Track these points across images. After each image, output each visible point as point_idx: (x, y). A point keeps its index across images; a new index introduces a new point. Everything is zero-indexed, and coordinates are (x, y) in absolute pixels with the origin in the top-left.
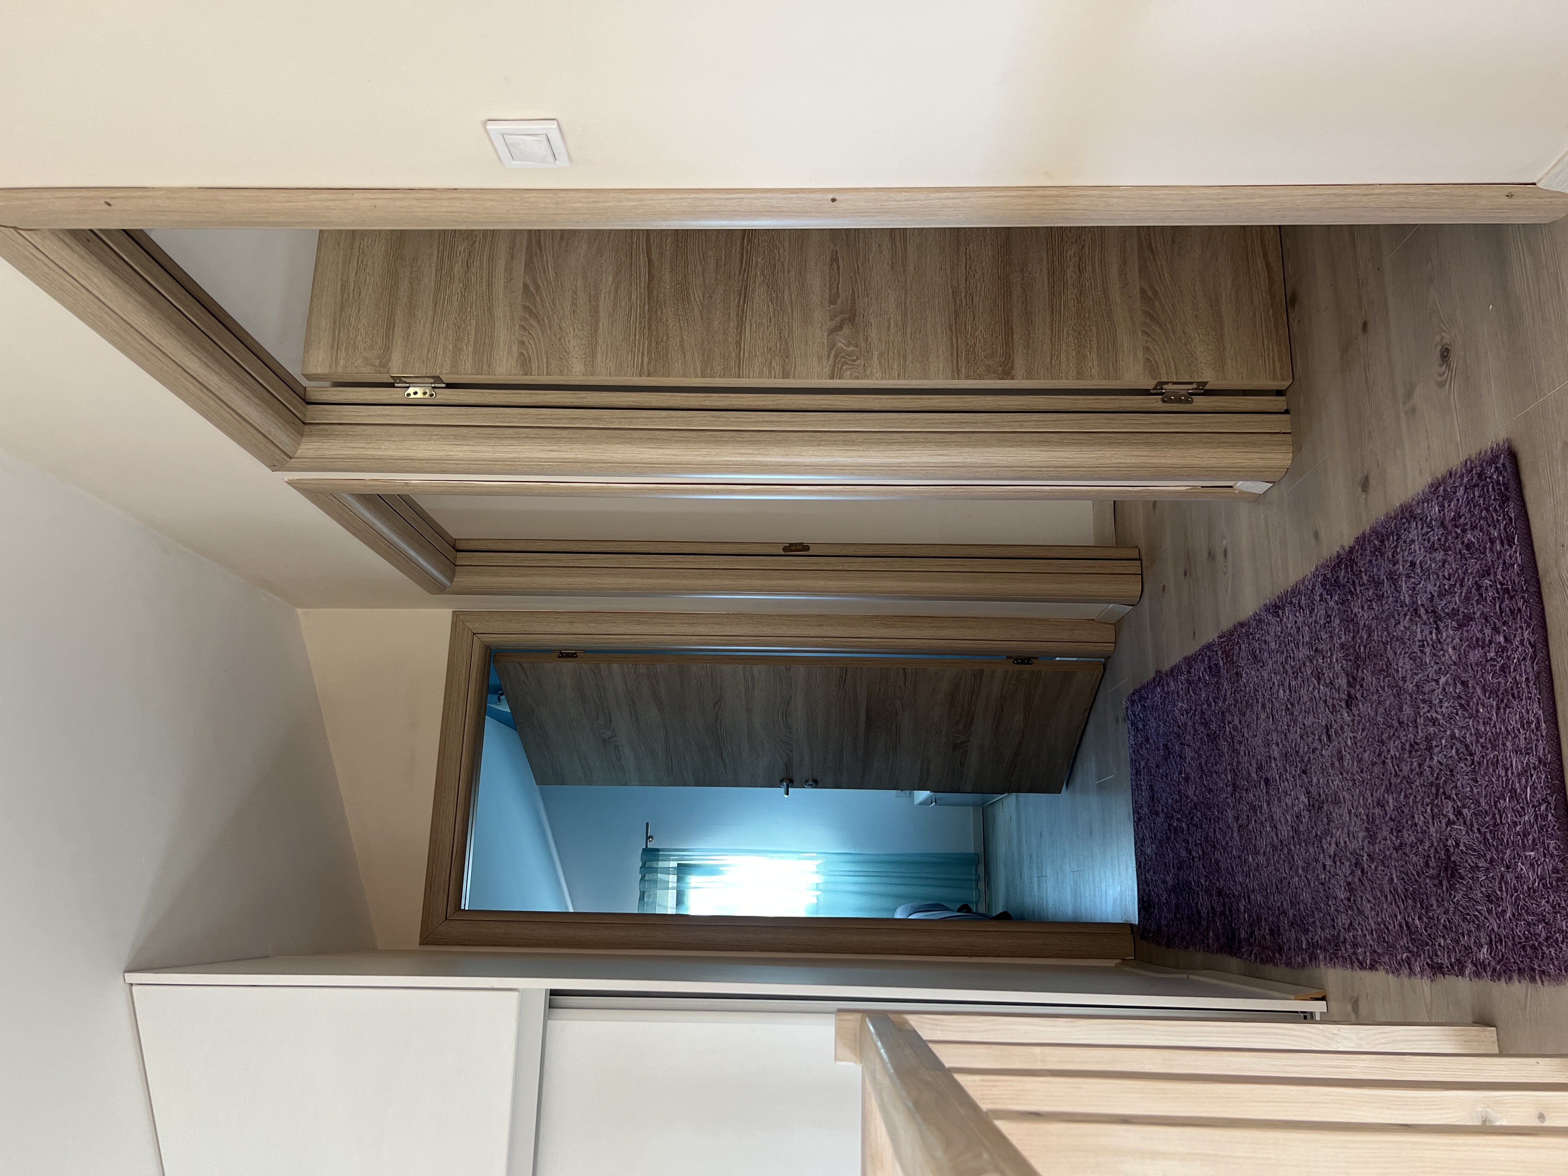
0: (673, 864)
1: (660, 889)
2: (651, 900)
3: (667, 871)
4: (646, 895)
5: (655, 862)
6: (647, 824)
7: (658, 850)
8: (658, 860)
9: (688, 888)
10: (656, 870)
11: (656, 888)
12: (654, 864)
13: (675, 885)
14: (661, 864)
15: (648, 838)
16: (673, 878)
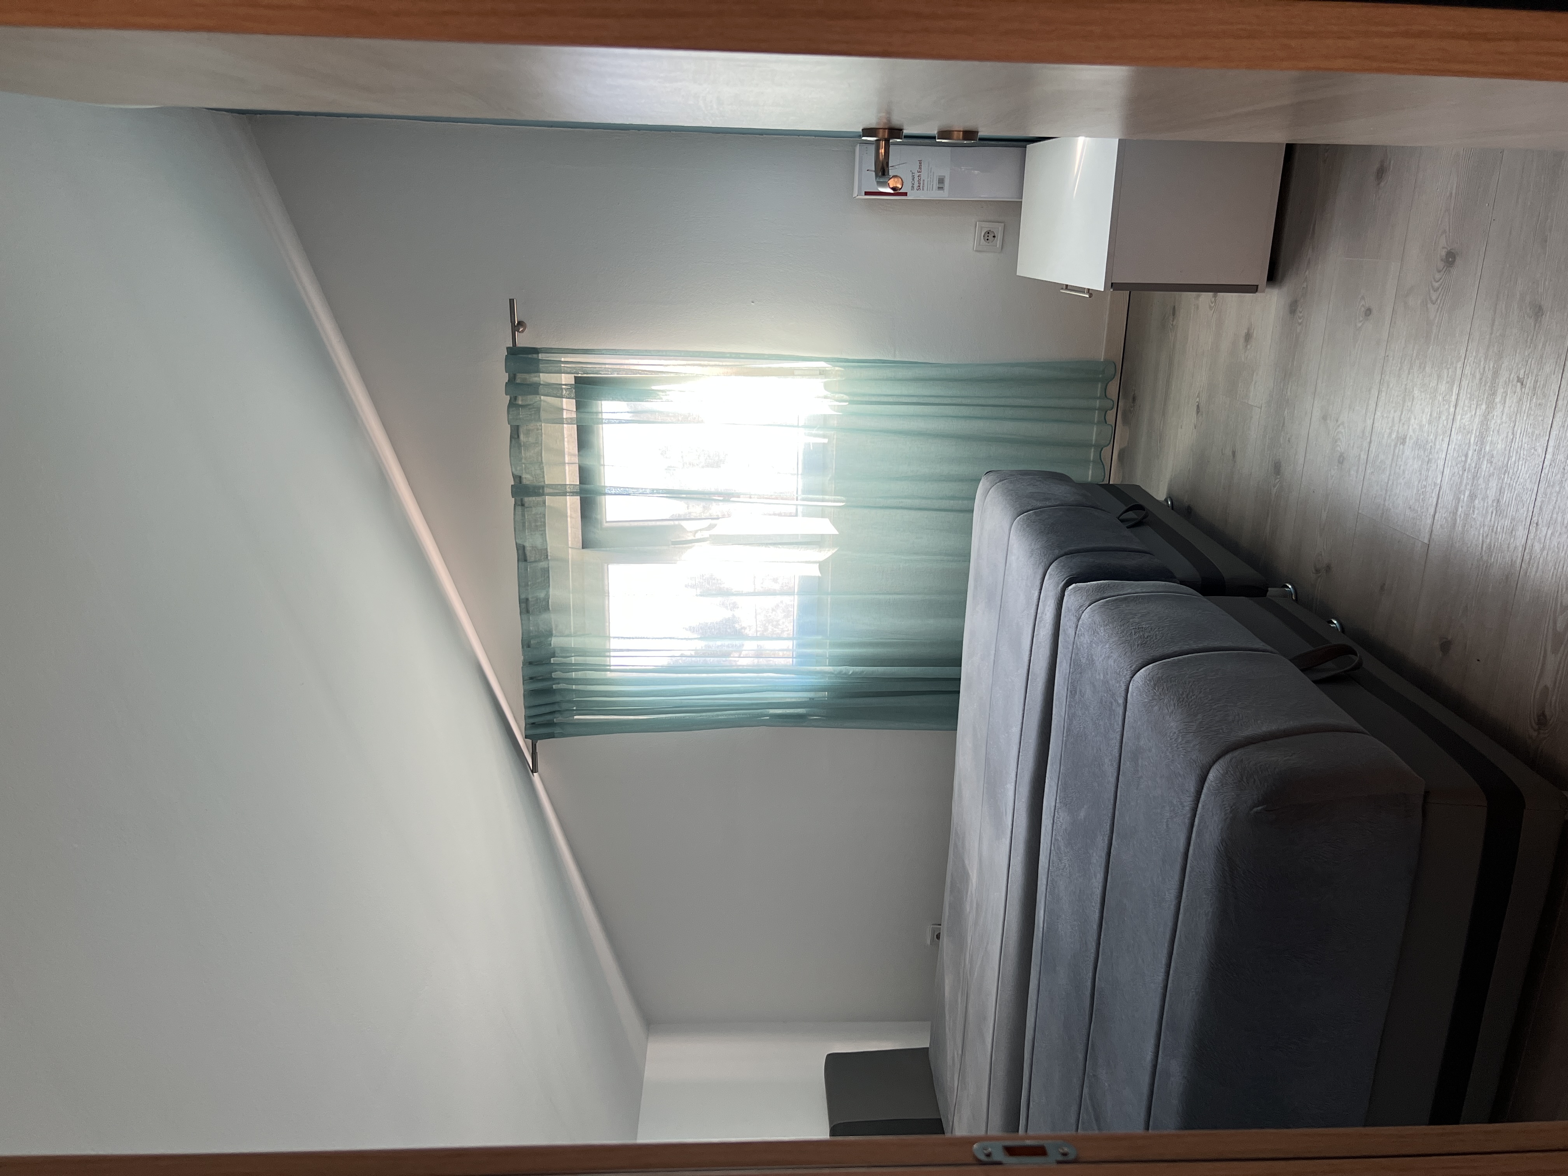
0: (567, 379)
1: (548, 421)
2: (531, 440)
3: (556, 390)
4: (521, 430)
5: (533, 375)
6: (512, 302)
7: (536, 351)
8: (538, 371)
9: (601, 421)
10: (534, 389)
11: (539, 420)
12: (533, 378)
13: (574, 415)
14: (544, 378)
15: (517, 326)
16: (568, 405)
